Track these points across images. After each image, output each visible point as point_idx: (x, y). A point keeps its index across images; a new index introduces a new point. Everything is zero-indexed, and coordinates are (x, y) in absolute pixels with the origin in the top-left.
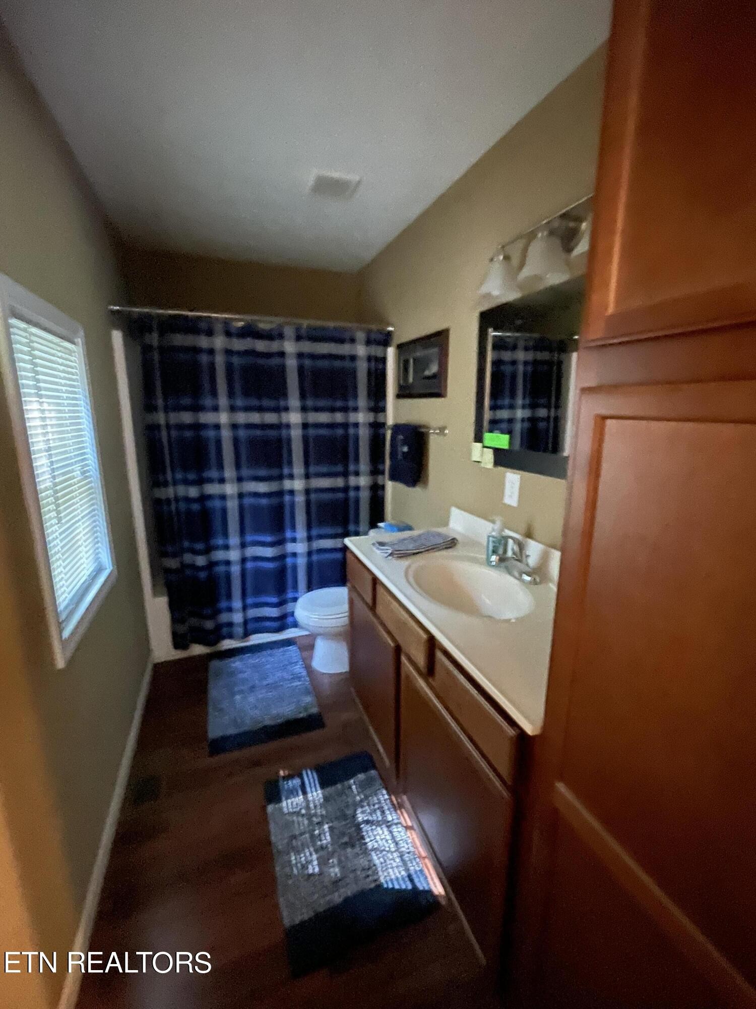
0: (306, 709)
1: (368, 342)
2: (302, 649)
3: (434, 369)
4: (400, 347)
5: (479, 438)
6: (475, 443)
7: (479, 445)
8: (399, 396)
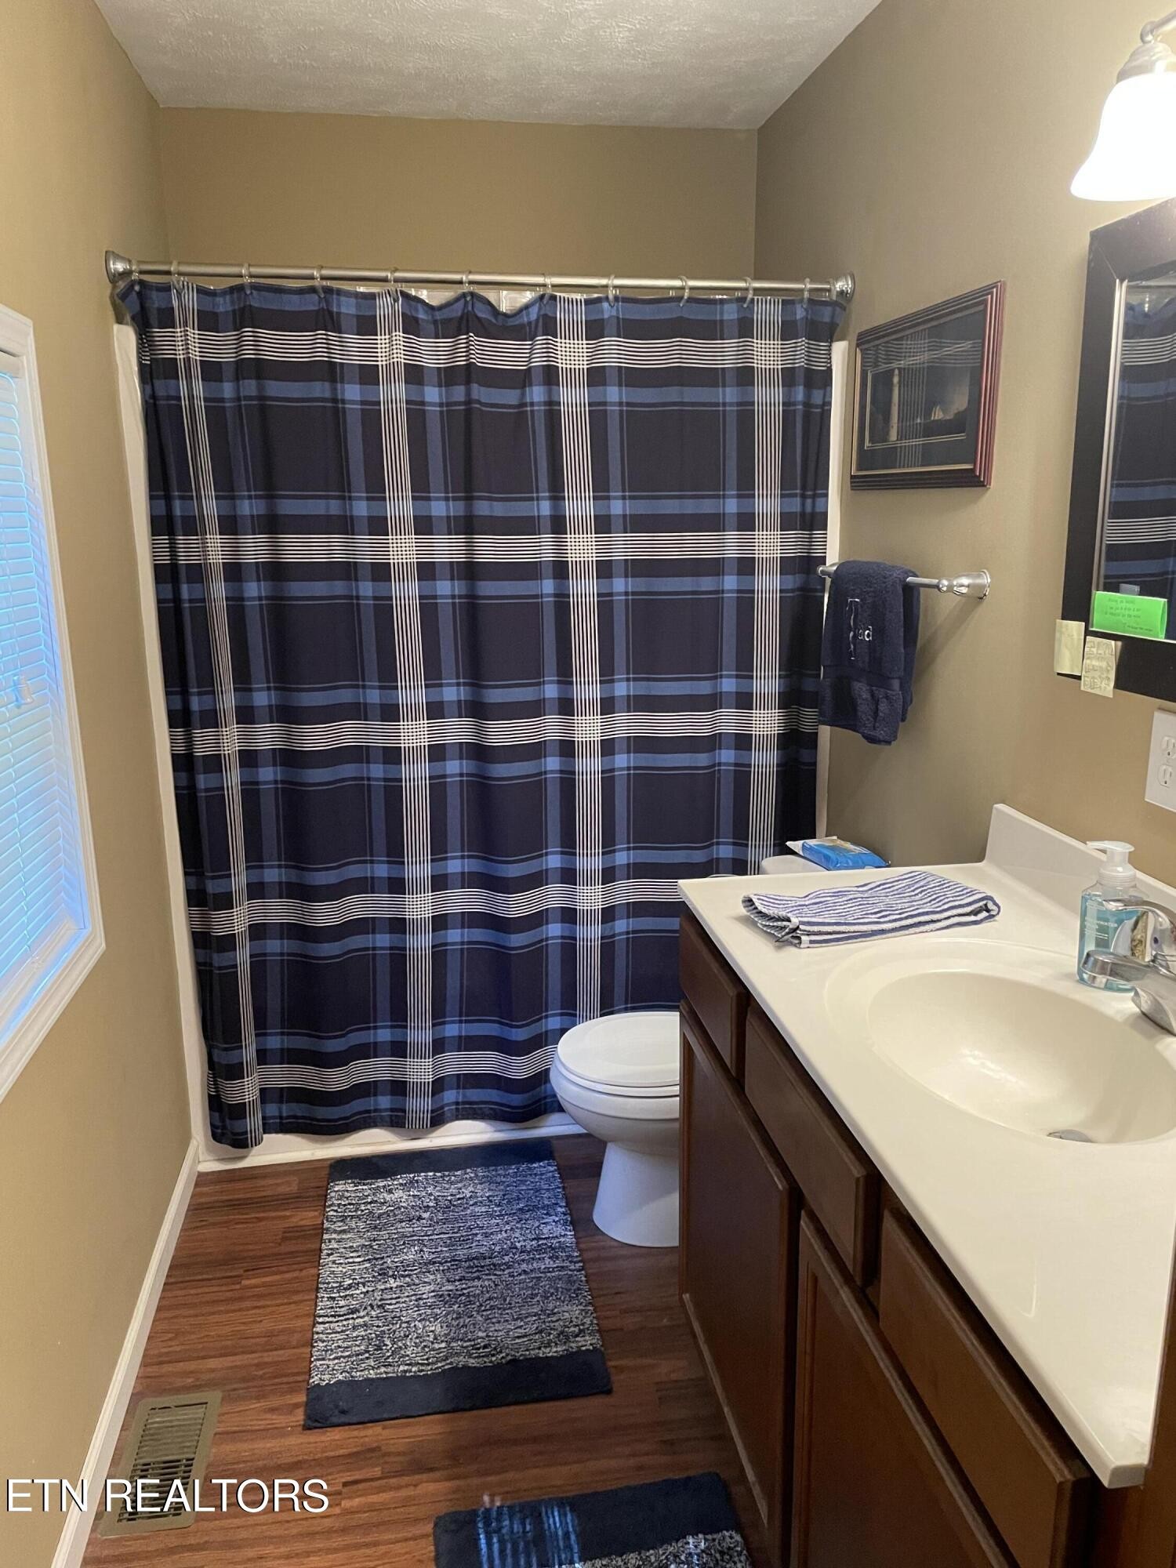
0: (564, 1336)
1: (788, 331)
2: (565, 1173)
3: (959, 401)
4: (865, 341)
5: (1077, 606)
6: (1065, 622)
7: (1076, 627)
8: (858, 483)
